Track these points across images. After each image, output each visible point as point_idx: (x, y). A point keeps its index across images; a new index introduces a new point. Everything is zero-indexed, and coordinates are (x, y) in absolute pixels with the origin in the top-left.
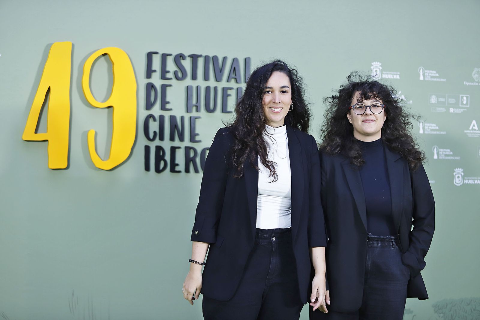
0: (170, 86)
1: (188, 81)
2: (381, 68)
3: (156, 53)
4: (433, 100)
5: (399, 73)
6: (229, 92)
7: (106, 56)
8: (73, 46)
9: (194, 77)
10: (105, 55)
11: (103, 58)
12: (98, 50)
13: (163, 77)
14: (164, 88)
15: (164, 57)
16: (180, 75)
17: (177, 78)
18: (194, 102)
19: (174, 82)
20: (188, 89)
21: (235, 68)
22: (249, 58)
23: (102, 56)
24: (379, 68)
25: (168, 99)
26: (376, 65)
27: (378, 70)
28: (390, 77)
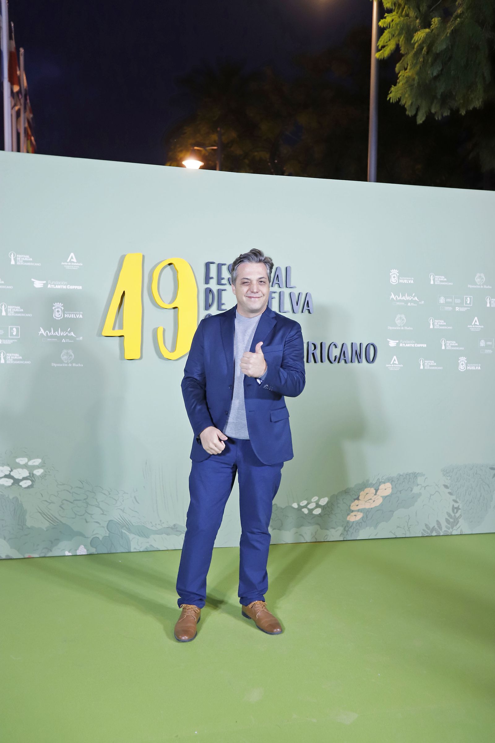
0: (225, 290)
2: (398, 274)
3: (213, 263)
4: (442, 300)
5: (413, 279)
6: (273, 295)
7: (171, 265)
8: (143, 256)
10: (170, 264)
11: (169, 267)
12: (164, 260)
13: (219, 283)
14: (220, 292)
15: (220, 266)
19: (227, 287)
21: (278, 275)
22: (290, 267)
23: (168, 265)
24: (397, 275)
25: (223, 302)
26: (394, 273)
27: (396, 276)
28: (406, 281)
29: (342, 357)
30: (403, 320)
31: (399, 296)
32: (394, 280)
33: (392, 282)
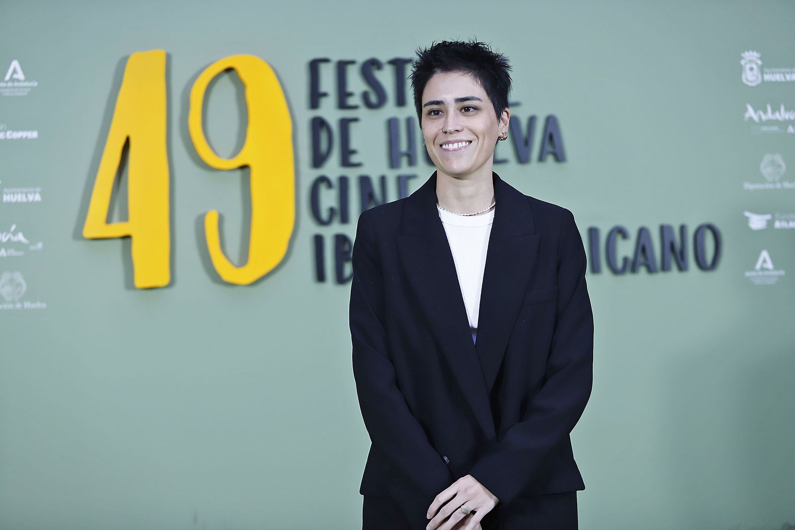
0: (355, 120)
1: (390, 110)
2: (759, 62)
3: (326, 61)
5: (794, 70)
7: (232, 73)
8: (169, 58)
9: (401, 101)
10: (229, 70)
11: (226, 78)
12: (215, 61)
13: (342, 104)
14: (345, 124)
15: (342, 67)
16: (373, 98)
17: (369, 105)
18: (403, 146)
19: (363, 113)
20: (392, 124)
23: (223, 73)
24: (757, 64)
25: (354, 144)
26: (751, 59)
27: (755, 67)
28: (778, 77)
29: (641, 259)
30: (779, 166)
31: (765, 112)
32: (751, 77)
33: (747, 80)
